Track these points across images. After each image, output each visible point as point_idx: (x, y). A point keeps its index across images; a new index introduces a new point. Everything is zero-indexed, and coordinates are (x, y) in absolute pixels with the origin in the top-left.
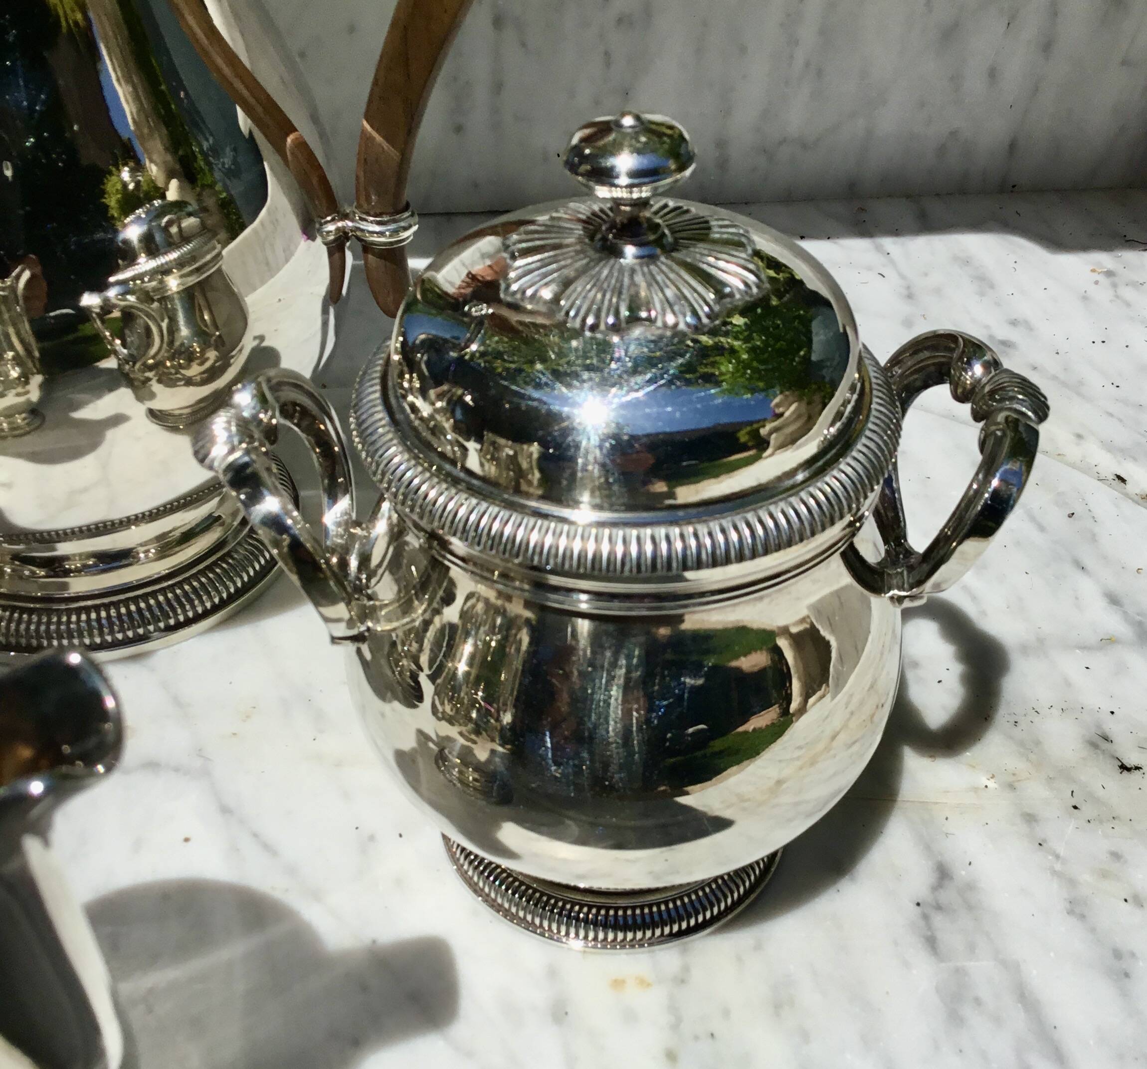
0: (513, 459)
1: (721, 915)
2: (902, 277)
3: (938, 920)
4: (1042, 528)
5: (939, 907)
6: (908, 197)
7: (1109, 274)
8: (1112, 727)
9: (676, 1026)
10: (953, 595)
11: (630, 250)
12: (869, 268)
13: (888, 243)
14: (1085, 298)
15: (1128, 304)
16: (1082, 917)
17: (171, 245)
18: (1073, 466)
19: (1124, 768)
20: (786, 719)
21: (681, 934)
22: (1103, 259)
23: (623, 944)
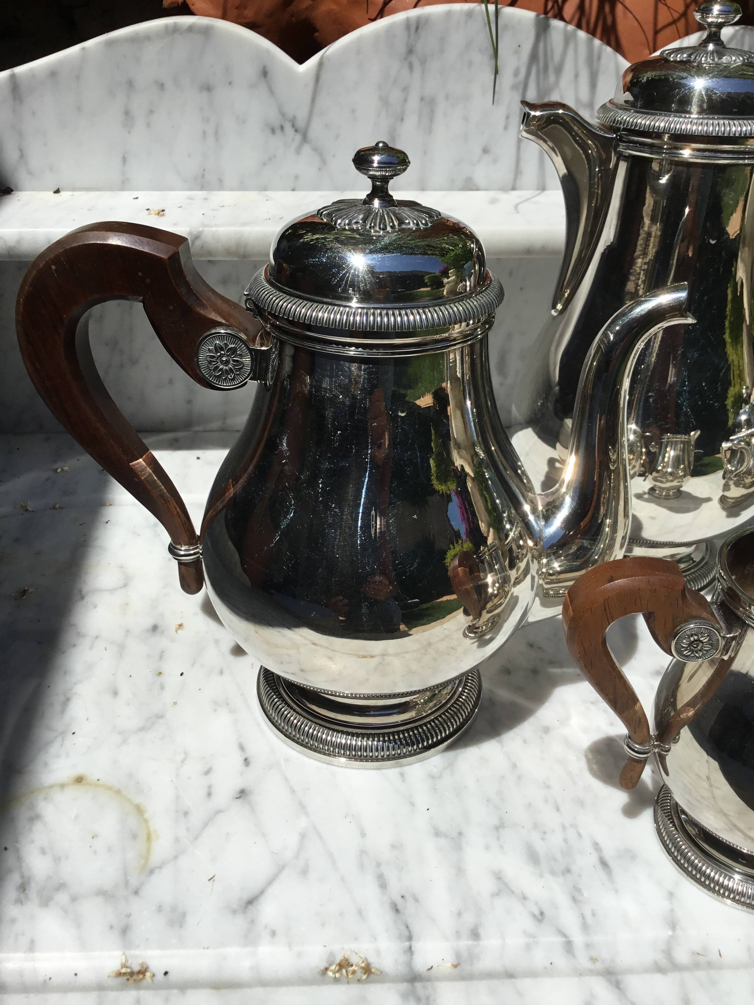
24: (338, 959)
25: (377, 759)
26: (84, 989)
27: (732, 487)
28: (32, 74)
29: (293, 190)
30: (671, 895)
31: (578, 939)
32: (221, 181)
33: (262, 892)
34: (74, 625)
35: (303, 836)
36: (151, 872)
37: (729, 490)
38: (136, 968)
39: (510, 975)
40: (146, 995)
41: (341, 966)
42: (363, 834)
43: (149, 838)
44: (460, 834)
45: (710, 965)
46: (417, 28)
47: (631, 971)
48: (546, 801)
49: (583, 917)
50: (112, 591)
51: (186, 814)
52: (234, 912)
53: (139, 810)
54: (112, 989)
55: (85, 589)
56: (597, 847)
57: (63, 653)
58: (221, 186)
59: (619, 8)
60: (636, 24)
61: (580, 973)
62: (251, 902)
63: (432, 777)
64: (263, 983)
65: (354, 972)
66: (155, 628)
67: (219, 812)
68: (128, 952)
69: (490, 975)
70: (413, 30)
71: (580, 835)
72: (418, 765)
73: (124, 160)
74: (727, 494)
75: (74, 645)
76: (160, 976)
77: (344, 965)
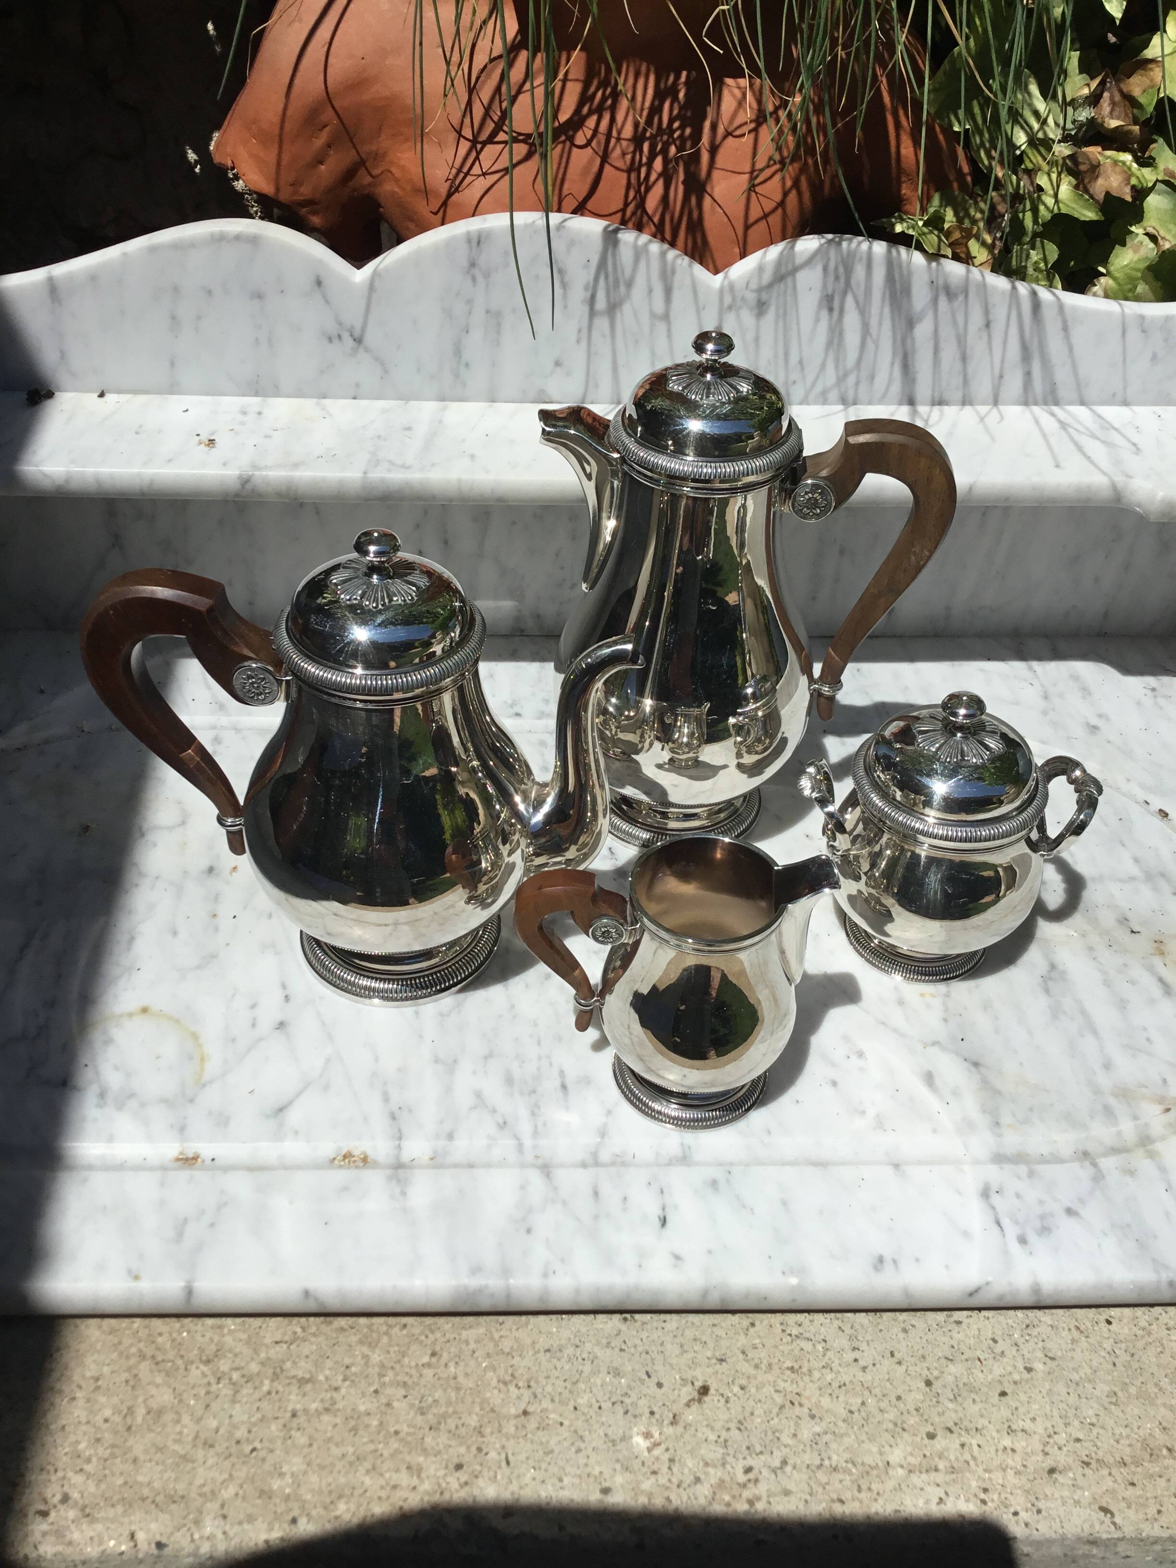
0: (914, 799)
1: (962, 974)
2: (1042, 685)
3: (1050, 984)
4: (1106, 825)
5: (1050, 979)
6: (1046, 636)
7: (1154, 690)
8: (1129, 915)
9: (946, 1010)
10: (1065, 855)
11: (959, 735)
12: (1025, 680)
13: (1035, 664)
14: (1139, 703)
15: (1161, 708)
16: (1109, 986)
17: (762, 698)
18: (1124, 795)
19: (1132, 932)
20: (998, 899)
21: (947, 979)
22: (1151, 681)
23: (924, 981)
24: (344, 1151)
25: (396, 1000)
26: (152, 1169)
27: (745, 755)
28: (70, 277)
29: (355, 398)
30: (609, 1112)
31: (528, 1142)
32: (276, 387)
33: (290, 1103)
34: (135, 864)
35: (328, 1061)
36: (204, 1086)
37: (742, 757)
38: (191, 1155)
39: (471, 1166)
40: (197, 1174)
41: (345, 1157)
42: (377, 1060)
43: (202, 1060)
44: (455, 1061)
45: (624, 1164)
46: (479, 243)
47: (561, 1166)
48: (531, 1036)
49: (536, 1127)
50: (170, 828)
51: (234, 1040)
52: (268, 1117)
53: (195, 1037)
54: (174, 1169)
55: (145, 826)
56: (562, 1073)
57: (127, 892)
58: (276, 392)
59: (707, 201)
60: (726, 219)
61: (523, 1166)
62: (281, 1110)
63: (441, 1015)
64: (286, 1168)
65: (355, 1161)
66: (211, 870)
67: (261, 1040)
68: (185, 1145)
69: (456, 1166)
70: (474, 244)
71: (551, 1065)
72: (431, 1005)
73: (172, 364)
74: (742, 761)
75: (137, 885)
76: (208, 1162)
77: (347, 1156)
